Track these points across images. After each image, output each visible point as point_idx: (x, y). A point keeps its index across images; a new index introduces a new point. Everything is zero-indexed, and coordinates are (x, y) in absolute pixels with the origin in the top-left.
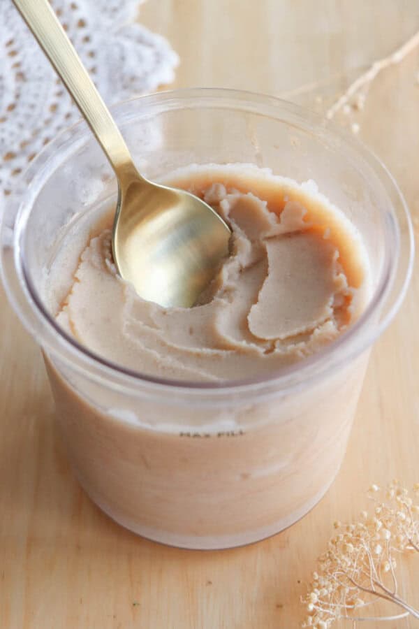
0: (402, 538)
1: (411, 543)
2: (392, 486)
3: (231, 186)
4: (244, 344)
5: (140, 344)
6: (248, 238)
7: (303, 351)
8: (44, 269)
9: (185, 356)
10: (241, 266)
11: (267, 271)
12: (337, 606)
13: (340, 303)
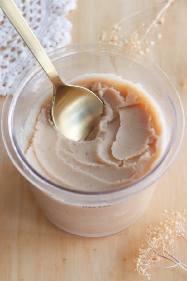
0: (177, 231)
1: (180, 234)
2: (173, 210)
3: (104, 84)
4: (109, 162)
5: (64, 160)
6: (111, 108)
7: (135, 166)
8: (22, 128)
9: (84, 167)
10: (108, 121)
11: (119, 124)
12: (149, 261)
13: (152, 142)
